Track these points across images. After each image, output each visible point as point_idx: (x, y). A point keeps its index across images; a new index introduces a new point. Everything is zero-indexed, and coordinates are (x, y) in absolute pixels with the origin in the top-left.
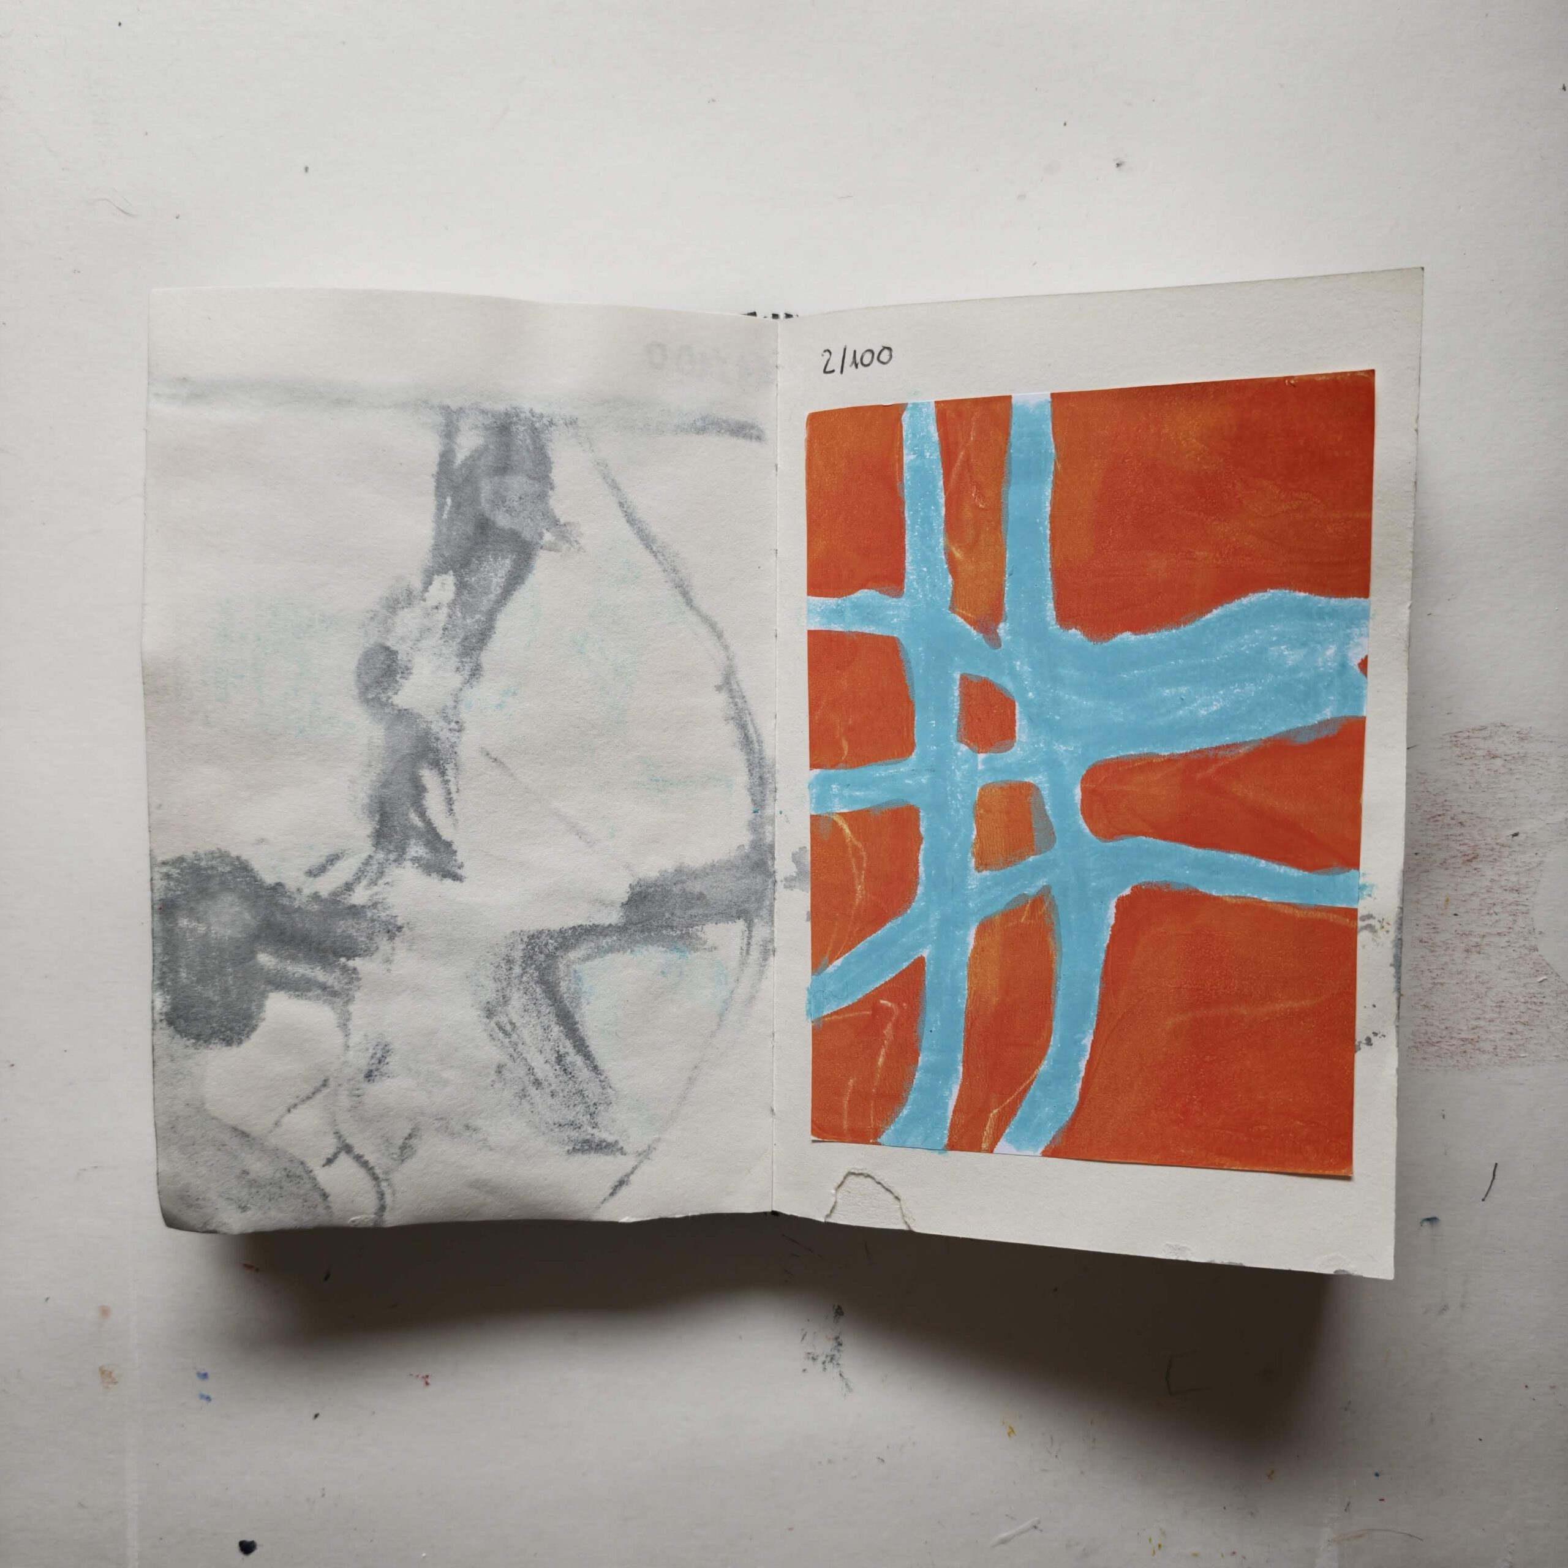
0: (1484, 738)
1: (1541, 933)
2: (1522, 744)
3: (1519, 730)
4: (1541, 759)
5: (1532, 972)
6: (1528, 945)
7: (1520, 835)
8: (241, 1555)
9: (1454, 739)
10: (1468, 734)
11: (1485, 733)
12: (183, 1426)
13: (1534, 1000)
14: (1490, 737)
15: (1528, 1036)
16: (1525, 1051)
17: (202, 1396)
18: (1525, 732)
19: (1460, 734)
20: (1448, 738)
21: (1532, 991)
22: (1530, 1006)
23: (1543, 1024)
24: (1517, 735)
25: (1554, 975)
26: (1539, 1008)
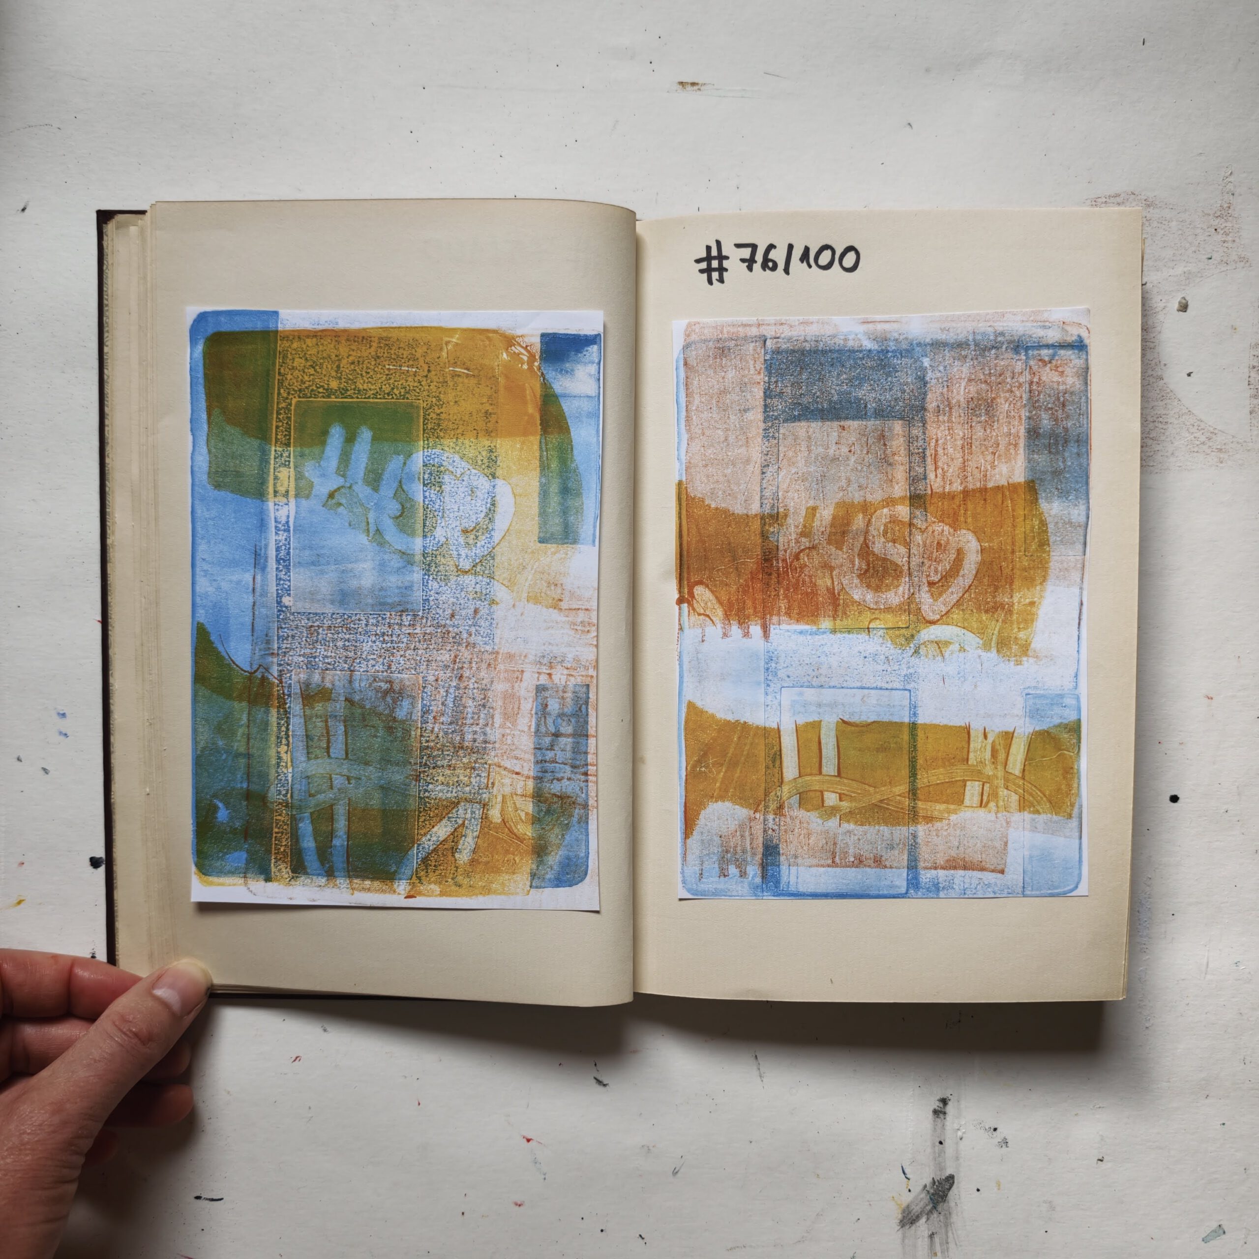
0: (1119, 204)
1: (1165, 365)
2: (1148, 210)
3: (1146, 198)
4: (1164, 222)
5: (1159, 396)
6: (1155, 375)
7: (1148, 285)
8: (91, 869)
9: (1094, 203)
10: (1104, 200)
11: (1119, 200)
12: (44, 759)
13: (1161, 419)
14: (1123, 202)
15: (1157, 449)
16: (1154, 461)
17: (61, 733)
18: (1151, 200)
19: (1097, 200)
20: (1089, 201)
21: (1159, 413)
22: (1157, 425)
23: (1168, 439)
24: (1144, 202)
25: (1176, 401)
26: (1165, 427)
